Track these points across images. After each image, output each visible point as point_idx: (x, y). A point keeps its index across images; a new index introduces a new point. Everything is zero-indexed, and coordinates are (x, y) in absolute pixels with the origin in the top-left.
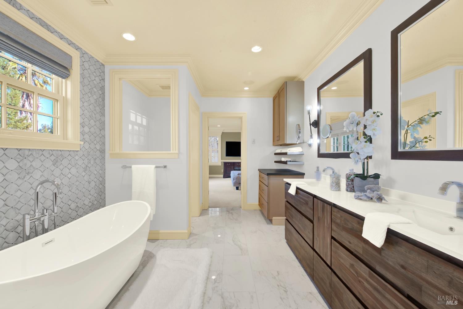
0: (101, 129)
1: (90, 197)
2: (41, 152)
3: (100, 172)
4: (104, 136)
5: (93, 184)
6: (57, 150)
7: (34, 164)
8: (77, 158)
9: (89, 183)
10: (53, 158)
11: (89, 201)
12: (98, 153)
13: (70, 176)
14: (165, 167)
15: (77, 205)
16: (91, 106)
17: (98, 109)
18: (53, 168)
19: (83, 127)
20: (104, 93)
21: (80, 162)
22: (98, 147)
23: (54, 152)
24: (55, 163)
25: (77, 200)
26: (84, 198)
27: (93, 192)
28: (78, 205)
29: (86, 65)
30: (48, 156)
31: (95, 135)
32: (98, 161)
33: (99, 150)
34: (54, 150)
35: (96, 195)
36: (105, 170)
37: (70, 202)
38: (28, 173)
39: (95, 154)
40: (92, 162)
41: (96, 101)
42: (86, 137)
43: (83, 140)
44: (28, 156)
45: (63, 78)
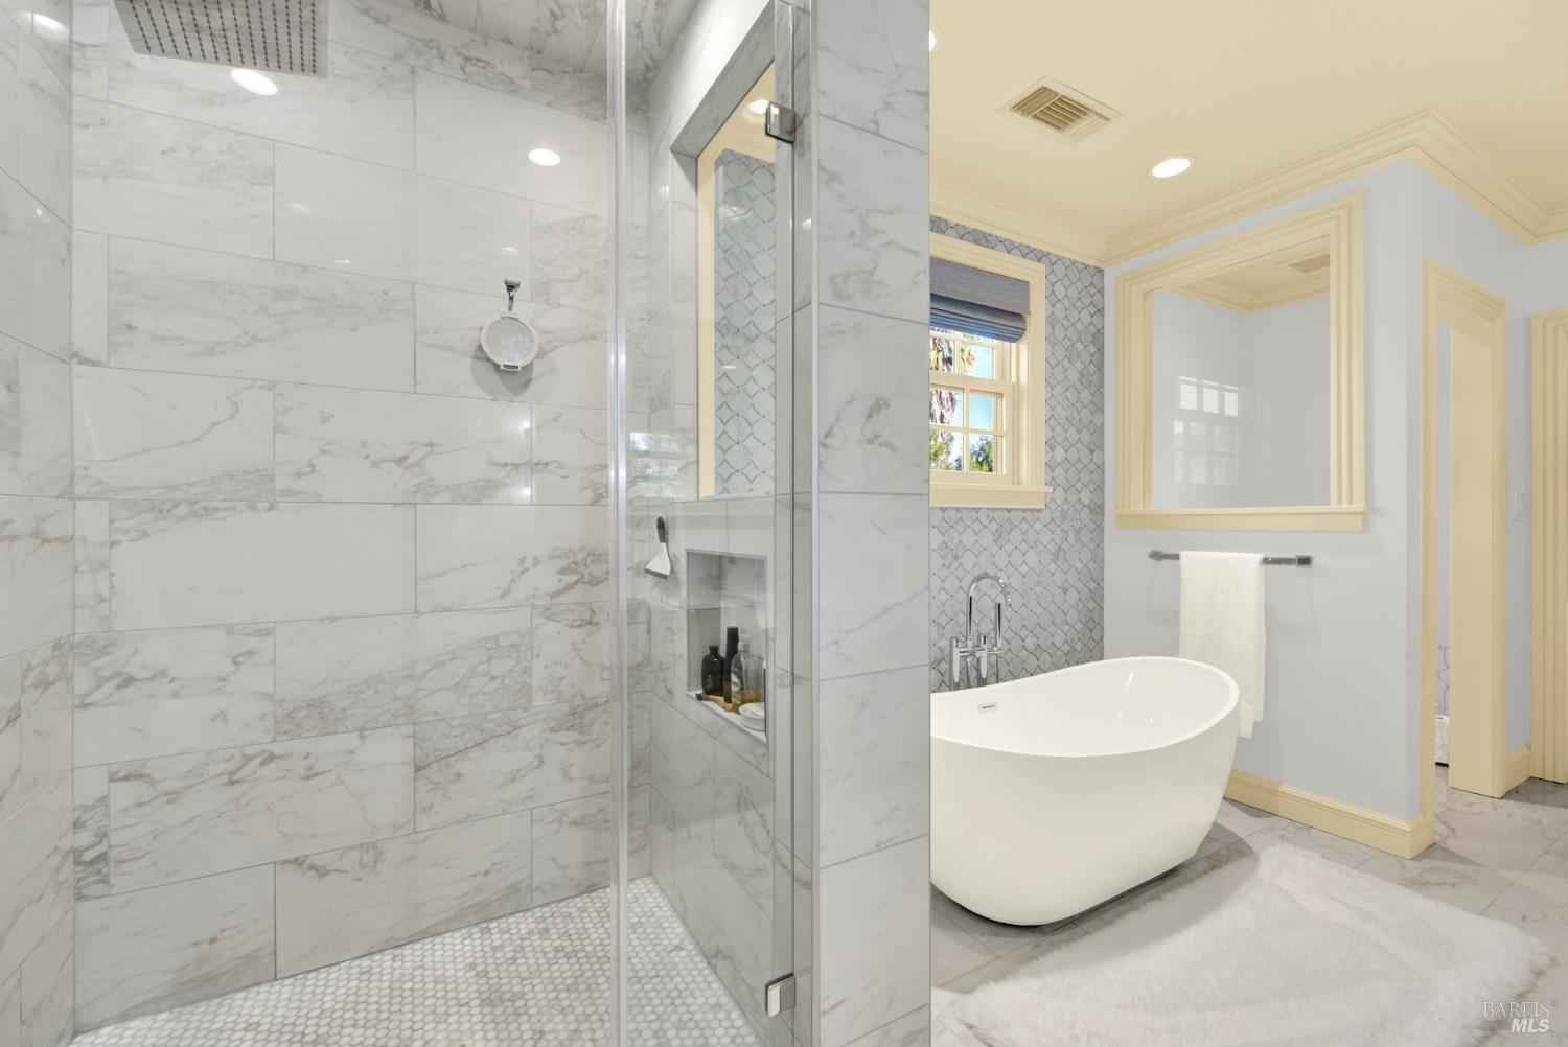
0: (1093, 449)
1: (1066, 628)
2: (975, 515)
3: (1091, 565)
4: (1101, 468)
5: (1073, 596)
6: (1001, 509)
7: (964, 538)
8: (1038, 526)
9: (1065, 591)
10: (994, 526)
11: (1064, 638)
12: (1086, 515)
13: (1024, 569)
14: (1305, 561)
15: (1037, 642)
16: (1069, 393)
17: (1085, 395)
18: (994, 548)
19: (1052, 449)
20: (1101, 350)
21: (1045, 538)
22: (1086, 498)
23: (996, 514)
24: (998, 538)
25: (1038, 631)
26: (1052, 629)
27: (1073, 616)
28: (1041, 642)
29: (1060, 290)
30: (986, 522)
31: (1079, 466)
32: (1085, 537)
33: (1089, 507)
34: (996, 509)
35: (1079, 626)
36: (1103, 560)
37: (1024, 633)
38: (956, 557)
39: (1077, 515)
40: (1071, 538)
41: (1083, 375)
42: (1059, 471)
43: (1052, 482)
44: (956, 522)
45: (1012, 340)
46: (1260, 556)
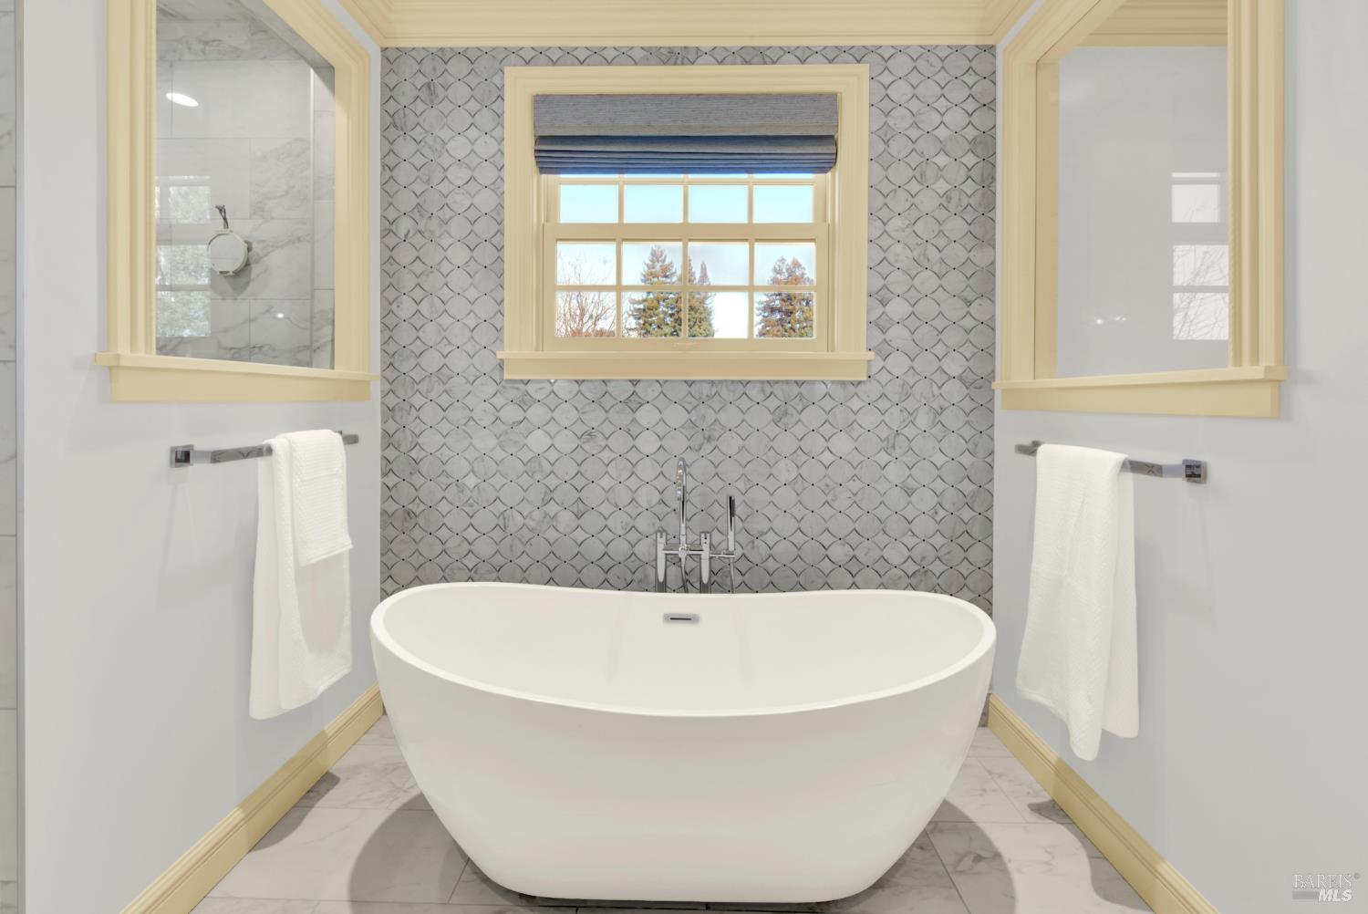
0: (970, 299)
1: (910, 541)
2: (740, 389)
3: (966, 459)
4: (989, 325)
5: (925, 500)
6: (787, 382)
7: (722, 416)
8: (855, 404)
9: (909, 492)
10: (773, 403)
11: (907, 553)
12: (955, 391)
13: (827, 458)
14: (1194, 472)
15: (852, 553)
16: (919, 227)
17: (956, 227)
18: (772, 430)
19: (884, 303)
20: (989, 160)
21: (869, 418)
22: (955, 366)
23: (776, 389)
24: (779, 417)
25: (854, 539)
26: (882, 539)
27: (924, 526)
28: (859, 553)
30: (760, 398)
31: (940, 323)
32: (952, 419)
33: (961, 379)
34: (777, 382)
35: (938, 540)
36: (992, 453)
37: (826, 539)
38: (709, 439)
39: (937, 391)
40: (923, 420)
41: (949, 200)
42: (898, 335)
43: (883, 351)
44: (710, 397)
46: (1120, 457)
